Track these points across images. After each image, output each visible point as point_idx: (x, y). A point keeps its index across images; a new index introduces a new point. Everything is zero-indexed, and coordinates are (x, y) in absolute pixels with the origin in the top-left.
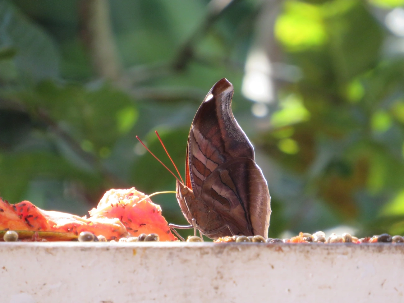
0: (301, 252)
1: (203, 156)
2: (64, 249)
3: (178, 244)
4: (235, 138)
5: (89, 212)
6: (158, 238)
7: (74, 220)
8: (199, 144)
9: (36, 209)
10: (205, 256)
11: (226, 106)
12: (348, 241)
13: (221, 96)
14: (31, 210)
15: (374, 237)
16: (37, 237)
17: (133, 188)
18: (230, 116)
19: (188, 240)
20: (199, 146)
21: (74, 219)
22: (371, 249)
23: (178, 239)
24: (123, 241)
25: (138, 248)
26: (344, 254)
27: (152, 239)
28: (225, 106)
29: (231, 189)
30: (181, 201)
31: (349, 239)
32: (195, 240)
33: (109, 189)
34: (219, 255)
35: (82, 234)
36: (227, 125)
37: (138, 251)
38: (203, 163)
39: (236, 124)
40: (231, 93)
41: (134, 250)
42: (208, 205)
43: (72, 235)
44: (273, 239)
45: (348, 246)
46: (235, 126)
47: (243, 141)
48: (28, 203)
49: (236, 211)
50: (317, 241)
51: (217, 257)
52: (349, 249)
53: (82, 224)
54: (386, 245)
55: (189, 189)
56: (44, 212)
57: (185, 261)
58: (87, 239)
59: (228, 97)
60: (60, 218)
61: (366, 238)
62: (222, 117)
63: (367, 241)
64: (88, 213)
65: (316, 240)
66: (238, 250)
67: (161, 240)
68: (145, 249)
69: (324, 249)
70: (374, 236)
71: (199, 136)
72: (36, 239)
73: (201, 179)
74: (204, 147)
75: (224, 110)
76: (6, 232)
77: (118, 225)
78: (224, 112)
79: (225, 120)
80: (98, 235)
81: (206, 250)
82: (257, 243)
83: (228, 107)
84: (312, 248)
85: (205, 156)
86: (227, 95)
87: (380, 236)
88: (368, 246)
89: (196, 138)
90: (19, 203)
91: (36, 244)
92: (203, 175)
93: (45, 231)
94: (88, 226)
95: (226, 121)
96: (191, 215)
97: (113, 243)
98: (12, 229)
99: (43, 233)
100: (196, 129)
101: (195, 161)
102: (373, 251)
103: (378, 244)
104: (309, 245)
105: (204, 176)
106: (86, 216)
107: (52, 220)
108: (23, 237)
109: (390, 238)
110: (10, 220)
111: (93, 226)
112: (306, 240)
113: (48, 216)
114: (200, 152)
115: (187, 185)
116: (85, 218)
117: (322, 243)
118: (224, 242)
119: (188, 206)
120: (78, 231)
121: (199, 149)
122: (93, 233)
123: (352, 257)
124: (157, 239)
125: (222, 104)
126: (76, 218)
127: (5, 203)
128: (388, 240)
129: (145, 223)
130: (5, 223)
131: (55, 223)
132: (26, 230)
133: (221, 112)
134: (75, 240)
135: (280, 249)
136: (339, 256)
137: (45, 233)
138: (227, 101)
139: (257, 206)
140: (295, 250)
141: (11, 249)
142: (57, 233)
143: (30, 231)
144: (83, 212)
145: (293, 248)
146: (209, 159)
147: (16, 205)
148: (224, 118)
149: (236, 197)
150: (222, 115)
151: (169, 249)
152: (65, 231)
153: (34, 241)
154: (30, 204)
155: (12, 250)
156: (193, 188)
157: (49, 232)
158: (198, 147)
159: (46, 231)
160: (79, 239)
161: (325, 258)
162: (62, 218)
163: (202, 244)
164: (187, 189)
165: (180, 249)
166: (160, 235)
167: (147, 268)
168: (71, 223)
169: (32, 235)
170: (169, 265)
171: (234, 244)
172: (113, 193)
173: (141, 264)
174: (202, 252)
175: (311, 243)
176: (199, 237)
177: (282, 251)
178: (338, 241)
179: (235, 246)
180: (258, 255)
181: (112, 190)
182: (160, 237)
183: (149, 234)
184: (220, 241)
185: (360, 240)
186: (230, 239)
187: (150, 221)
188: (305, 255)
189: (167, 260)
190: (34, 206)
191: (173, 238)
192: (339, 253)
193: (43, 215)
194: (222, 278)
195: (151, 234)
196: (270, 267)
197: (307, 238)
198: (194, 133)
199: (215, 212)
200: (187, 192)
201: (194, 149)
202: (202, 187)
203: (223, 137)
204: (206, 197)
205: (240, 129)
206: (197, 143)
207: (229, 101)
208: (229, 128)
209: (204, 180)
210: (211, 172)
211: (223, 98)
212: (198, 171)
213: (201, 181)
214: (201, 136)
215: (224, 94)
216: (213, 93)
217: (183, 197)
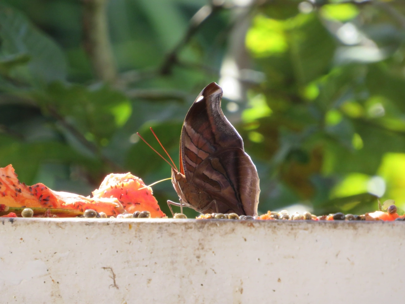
0: (269, 227)
1: (195, 147)
2: (72, 224)
3: (166, 220)
4: (224, 132)
5: (92, 192)
7: (80, 200)
8: (191, 137)
9: (48, 190)
10: (189, 230)
13: (210, 97)
14: (44, 190)
15: (330, 216)
16: (49, 213)
17: (129, 173)
18: (220, 114)
19: (174, 217)
20: (191, 139)
21: (79, 198)
22: (328, 225)
23: (166, 216)
24: (121, 217)
25: (133, 223)
26: (305, 229)
27: (145, 216)
28: (215, 105)
29: (221, 174)
31: (309, 217)
32: (180, 217)
33: (109, 174)
34: (201, 230)
35: (87, 211)
37: (133, 225)
38: (195, 153)
39: (225, 120)
40: (220, 94)
41: (130, 225)
43: (78, 212)
45: (308, 223)
47: (233, 134)
48: (42, 185)
50: (282, 218)
51: (199, 231)
52: (310, 226)
53: (86, 203)
54: (341, 222)
55: (182, 175)
56: (55, 193)
57: (172, 234)
58: (91, 215)
59: (218, 98)
60: (68, 198)
61: (324, 216)
62: (212, 115)
63: (324, 219)
64: (92, 194)
65: (281, 217)
66: (217, 225)
67: (153, 217)
68: (139, 224)
69: (289, 225)
70: (330, 214)
71: (191, 131)
72: (48, 215)
74: (195, 140)
75: (214, 109)
76: (23, 209)
77: (116, 204)
78: (214, 110)
79: (214, 117)
80: (100, 212)
81: (190, 226)
82: (232, 220)
83: (218, 106)
84: (278, 224)
85: (197, 147)
86: (217, 96)
87: (335, 215)
88: (325, 223)
89: (189, 133)
90: (34, 185)
91: (48, 219)
92: (195, 163)
93: (56, 208)
94: (92, 205)
95: (216, 117)
97: (112, 219)
98: (28, 207)
99: (54, 210)
101: (187, 151)
102: (330, 227)
103: (334, 221)
104: (276, 222)
105: (196, 163)
106: (89, 196)
107: (61, 199)
108: (37, 214)
109: (344, 216)
110: (26, 199)
111: (96, 205)
112: (274, 218)
113: (58, 196)
114: (192, 143)
116: (89, 197)
117: (286, 220)
118: (205, 218)
119: (181, 189)
120: (83, 209)
122: (96, 210)
123: (312, 232)
124: (149, 216)
125: (212, 104)
126: (82, 197)
127: (23, 185)
128: (342, 218)
129: (139, 203)
130: (23, 202)
131: (64, 201)
132: (40, 207)
133: (212, 110)
134: (79, 216)
135: (251, 225)
136: (301, 232)
137: (56, 210)
138: (216, 101)
139: (247, 187)
140: (264, 226)
141: (28, 223)
142: (66, 210)
143: (43, 208)
144: (87, 192)
145: (263, 224)
146: (200, 149)
147: (31, 186)
148: (214, 115)
150: (212, 112)
151: (159, 224)
152: (72, 208)
153: (46, 217)
154: (43, 186)
156: (185, 173)
157: (59, 209)
158: (190, 140)
160: (84, 215)
161: (289, 233)
162: (70, 197)
163: (186, 220)
165: (168, 225)
166: (151, 212)
167: (141, 240)
168: (77, 202)
169: (45, 212)
170: (159, 238)
171: (213, 221)
172: (112, 177)
173: (136, 237)
174: (187, 226)
175: (278, 220)
176: (184, 214)
177: (254, 226)
178: (300, 218)
179: (214, 222)
180: (233, 230)
181: (112, 174)
182: (151, 214)
183: (142, 211)
184: (201, 218)
185: (318, 218)
186: (210, 216)
187: (143, 200)
188: (272, 230)
189: (157, 233)
190: (47, 187)
191: (162, 214)
192: (301, 229)
193: (54, 194)
194: (203, 248)
195: (144, 211)
196: (243, 240)
197: (274, 216)
198: (186, 128)
199: (205, 193)
200: (180, 177)
201: (186, 142)
202: (194, 173)
203: (214, 131)
204: (198, 180)
205: (229, 123)
206: (189, 136)
207: (218, 101)
208: (219, 123)
209: (196, 167)
210: (203, 160)
211: (213, 99)
212: (190, 159)
213: (193, 167)
214: (193, 131)
215: (213, 95)
216: (203, 95)
217: (177, 181)
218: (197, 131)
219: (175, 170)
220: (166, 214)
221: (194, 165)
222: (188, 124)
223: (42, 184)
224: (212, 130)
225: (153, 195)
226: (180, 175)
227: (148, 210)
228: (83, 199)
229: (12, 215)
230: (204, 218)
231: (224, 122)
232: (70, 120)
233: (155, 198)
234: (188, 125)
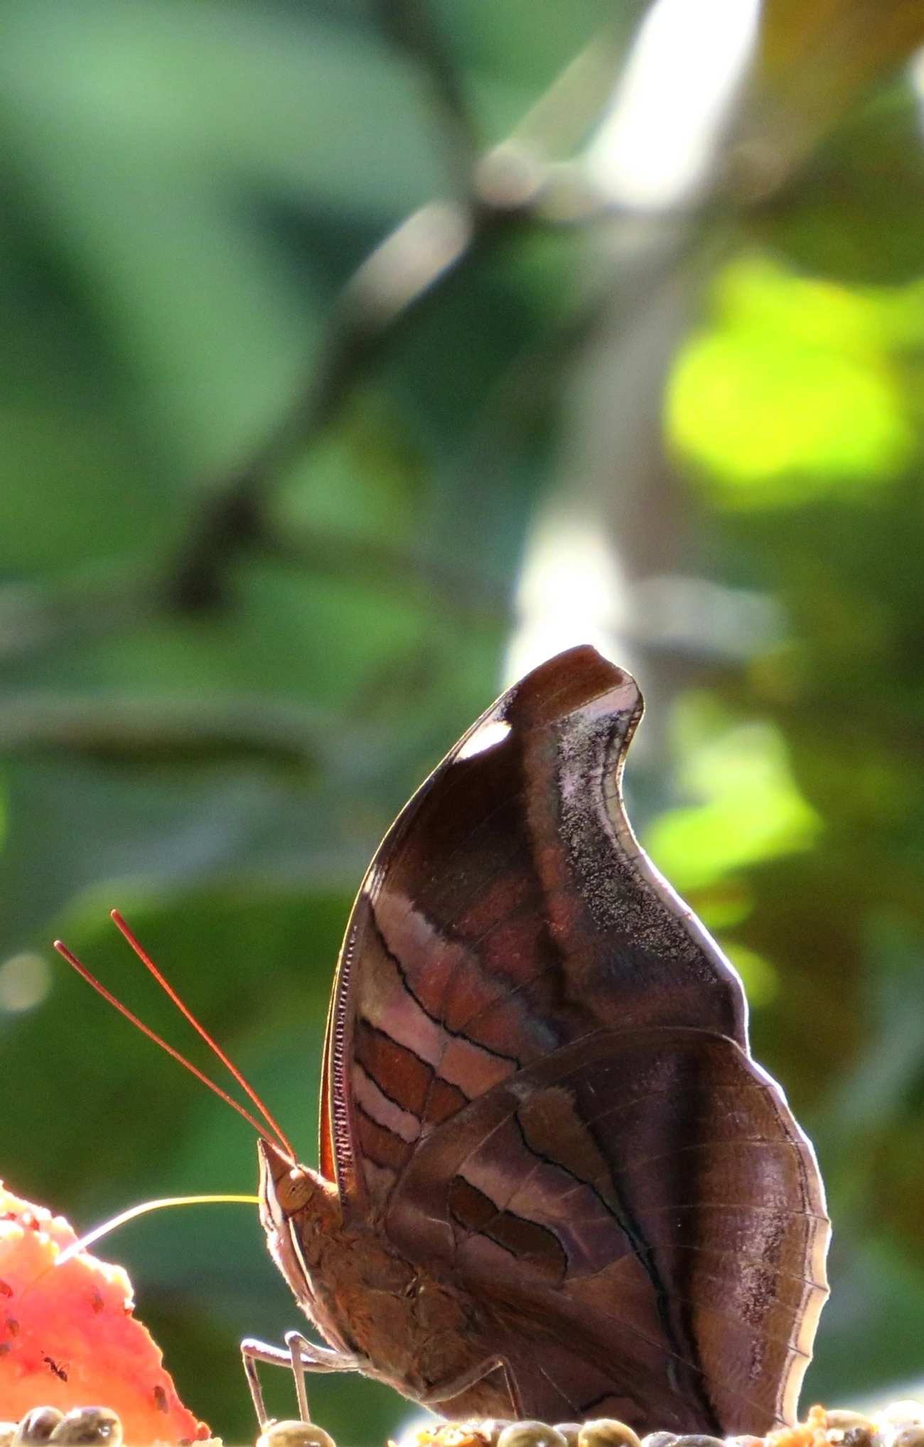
1: (422, 1021)
6: (119, 1429)
8: (405, 965)
11: (588, 782)
13: (558, 731)
18: (609, 830)
20: (400, 971)
27: (88, 1435)
28: (583, 781)
38: (423, 1056)
40: (624, 717)
46: (636, 877)
47: (684, 950)
55: (321, 1180)
62: (558, 835)
67: (132, 1438)
71: (411, 926)
73: (398, 1135)
74: (432, 982)
75: (571, 802)
78: (575, 808)
79: (574, 848)
83: (603, 783)
85: (439, 1021)
86: (599, 729)
89: (393, 937)
92: (415, 1114)
95: (581, 852)
101: (368, 1045)
105: (421, 1117)
114: (411, 1001)
119: (309, 1265)
121: (402, 987)
124: (115, 1434)
125: (564, 772)
133: (558, 807)
138: (595, 756)
146: (459, 1034)
148: (570, 839)
150: (558, 821)
156: (342, 1173)
158: (398, 979)
164: (307, 1181)
166: (126, 1414)
176: (316, 1428)
182: (125, 1422)
183: (70, 1409)
186: (471, 1438)
187: (80, 1346)
191: (192, 1426)
195: (89, 1408)
197: (847, 1435)
198: (377, 911)
199: (452, 1291)
200: (308, 1195)
201: (370, 988)
202: (398, 1172)
203: (559, 929)
204: (414, 1217)
205: (665, 890)
206: (392, 957)
207: (607, 756)
208: (599, 885)
209: (418, 1139)
210: (468, 1102)
211: (569, 742)
212: (384, 1093)
213: (402, 1141)
214: (422, 926)
215: (577, 722)
216: (510, 715)
217: (285, 1219)
218: (448, 931)
219: (279, 1151)
220: (212, 1427)
221: (404, 1124)
222: (390, 884)
224: (546, 929)
225: (137, 1314)
226: (307, 1179)
227: (107, 1403)
231: (630, 879)
233: (146, 1331)
234: (390, 892)
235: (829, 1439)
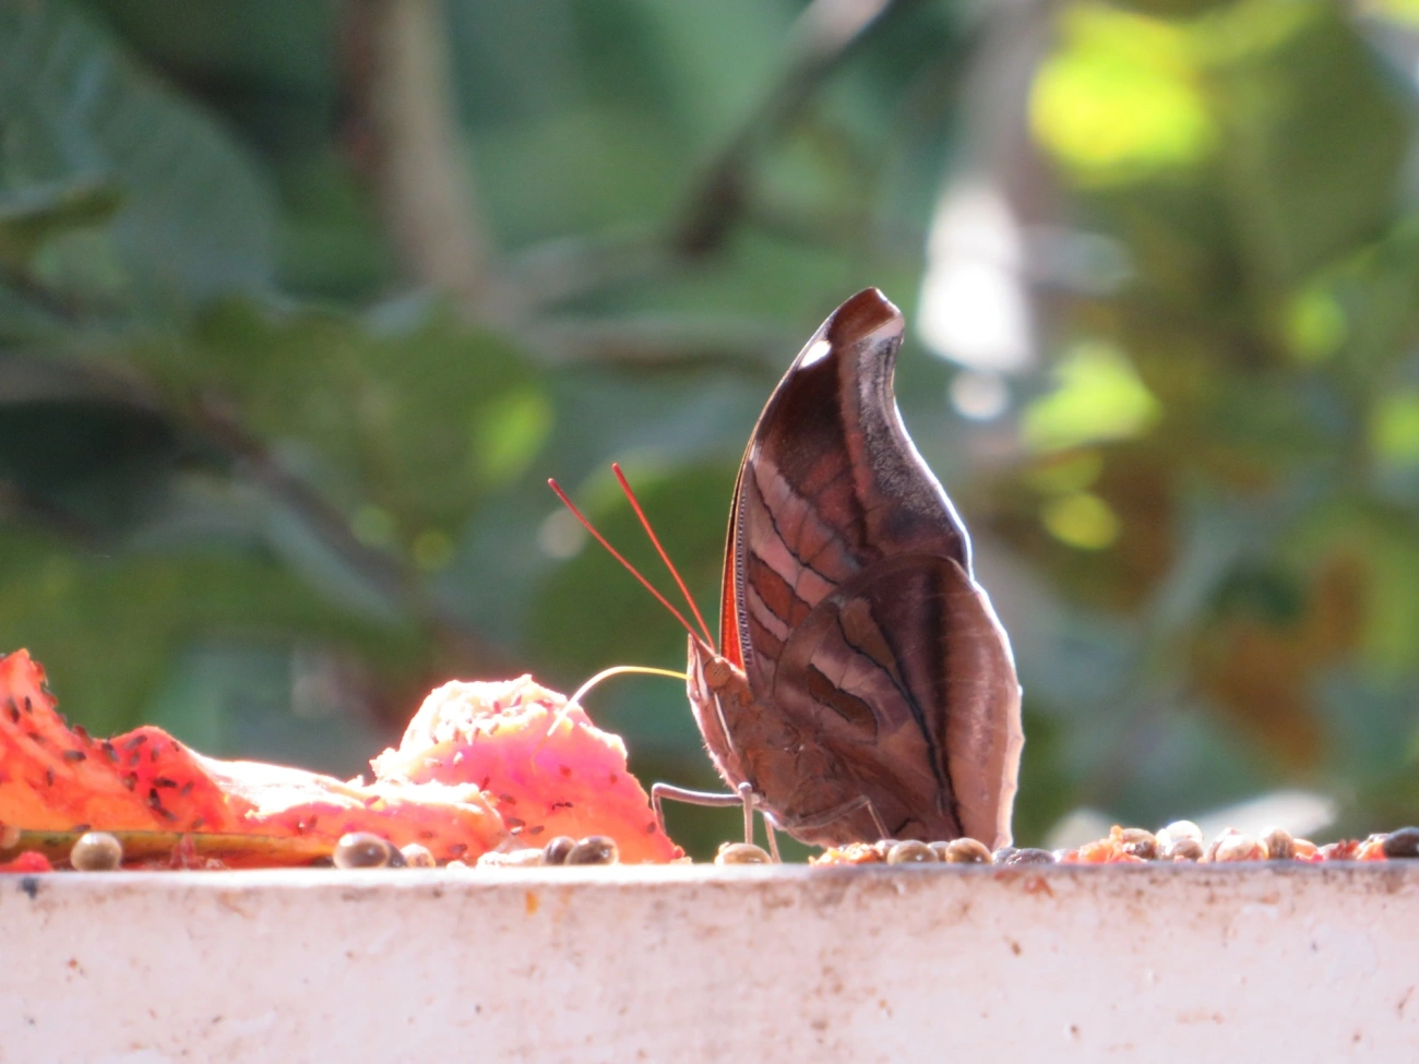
0: (1116, 894)
1: (786, 555)
2: (284, 895)
3: (685, 870)
4: (902, 500)
5: (372, 762)
6: (616, 852)
7: (320, 793)
8: (775, 514)
9: (186, 756)
10: (781, 913)
11: (875, 387)
12: (1281, 853)
13: (857, 350)
14: (167, 758)
15: (1372, 841)
16: (190, 852)
17: (527, 677)
18: (888, 422)
19: (719, 859)
20: (773, 520)
21: (318, 788)
22: (1360, 881)
23: (686, 855)
24: (493, 863)
25: (542, 886)
26: (1265, 900)
27: (593, 856)
28: (872, 386)
29: (879, 666)
30: (705, 710)
31: (1283, 848)
32: (744, 858)
33: (440, 683)
34: (829, 910)
35: (348, 841)
36: (878, 454)
37: (544, 897)
38: (788, 580)
40: (895, 342)
41: (530, 896)
42: (796, 723)
43: (312, 846)
44: (1019, 851)
45: (1277, 872)
46: (905, 456)
47: (933, 510)
48: (155, 735)
49: (898, 743)
50: (1172, 857)
51: (822, 916)
52: (1284, 883)
53: (348, 807)
55: (733, 667)
56: (210, 766)
57: (710, 931)
58: (364, 857)
59: (884, 356)
60: (269, 786)
61: (1344, 843)
62: (859, 425)
63: (1344, 854)
64: (370, 767)
65: (1168, 852)
66: (895, 889)
67: (626, 858)
68: (569, 890)
69: (1197, 883)
70: (1371, 836)
71: (777, 487)
72: (185, 860)
73: (775, 636)
74: (790, 526)
75: (866, 401)
76: (79, 837)
77: (475, 809)
78: (868, 406)
79: (867, 435)
80: (406, 843)
81: (783, 893)
82: (960, 866)
83: (884, 389)
84: (1153, 881)
85: (795, 555)
86: (881, 349)
87: (1391, 836)
88: (1350, 872)
89: (765, 492)
90: (125, 736)
91: (185, 878)
92: (785, 622)
93: (217, 832)
94: (370, 814)
96: (738, 760)
97: (456, 872)
98: (100, 829)
99: (209, 838)
100: (764, 460)
101: (758, 572)
102: (1368, 886)
103: (1386, 862)
104: (1144, 870)
105: (788, 623)
106: (360, 778)
107: (241, 794)
108: (136, 857)
110: (92, 793)
111: (386, 813)
112: (1135, 853)
113: (227, 780)
114: (778, 539)
115: (728, 654)
116: (357, 783)
117: (1189, 861)
118: (848, 864)
119: (729, 728)
120: (334, 831)
121: (773, 530)
122: (387, 837)
123: (1293, 909)
124: (610, 855)
125: (862, 379)
126: (326, 784)
127: (77, 737)
129: (569, 801)
130: (77, 807)
131: (253, 802)
132: (149, 829)
133: (858, 405)
134: (321, 861)
135: (1041, 886)
136: (1250, 910)
137: (218, 838)
138: (878, 370)
139: (974, 722)
140: (1095, 888)
141: (98, 897)
142: (260, 840)
143: (164, 833)
144: (349, 763)
145: (1089, 880)
146: (807, 565)
147: (114, 741)
148: (866, 428)
149: (896, 693)
150: (859, 415)
151: (653, 888)
153: (176, 866)
154: (163, 738)
155: (100, 899)
156: (747, 663)
157: (234, 837)
158: (770, 523)
159: (221, 833)
160: (337, 859)
161: (1201, 915)
162: (278, 785)
163: (769, 870)
164: (725, 666)
165: (692, 891)
166: (620, 840)
167: (577, 957)
168: (308, 804)
169: (170, 847)
170: (652, 948)
171: (878, 871)
172: (456, 694)
173: (556, 945)
174: (769, 897)
175: (1152, 863)
176: (757, 848)
177: (1049, 892)
178: (1246, 853)
179: (884, 877)
180: (965, 908)
181: (453, 685)
182: (619, 848)
183: (582, 838)
184: (832, 862)
185: (1323, 851)
187: (585, 790)
188: (1129, 907)
189: (646, 927)
190: (179, 743)
191: (670, 849)
192: (1248, 899)
193: (208, 774)
194: (838, 989)
195: (592, 837)
196: (1006, 949)
197: (1137, 847)
198: (757, 474)
199: (821, 749)
200: (725, 678)
201: (755, 529)
202: (777, 662)
203: (862, 492)
204: (792, 696)
206: (767, 508)
207: (886, 369)
208: (883, 462)
209: (787, 639)
211: (865, 358)
212: (767, 605)
213: (778, 640)
214: (783, 487)
215: (868, 344)
216: (830, 336)
217: (711, 694)
218: (797, 490)
219: (704, 645)
220: (685, 849)
221: (780, 629)
222: (764, 454)
223: (156, 729)
224: (854, 492)
227: (606, 833)
228: (332, 790)
229: (33, 862)
230: (843, 859)
231: (902, 457)
232: (293, 456)
235: (1124, 850)
